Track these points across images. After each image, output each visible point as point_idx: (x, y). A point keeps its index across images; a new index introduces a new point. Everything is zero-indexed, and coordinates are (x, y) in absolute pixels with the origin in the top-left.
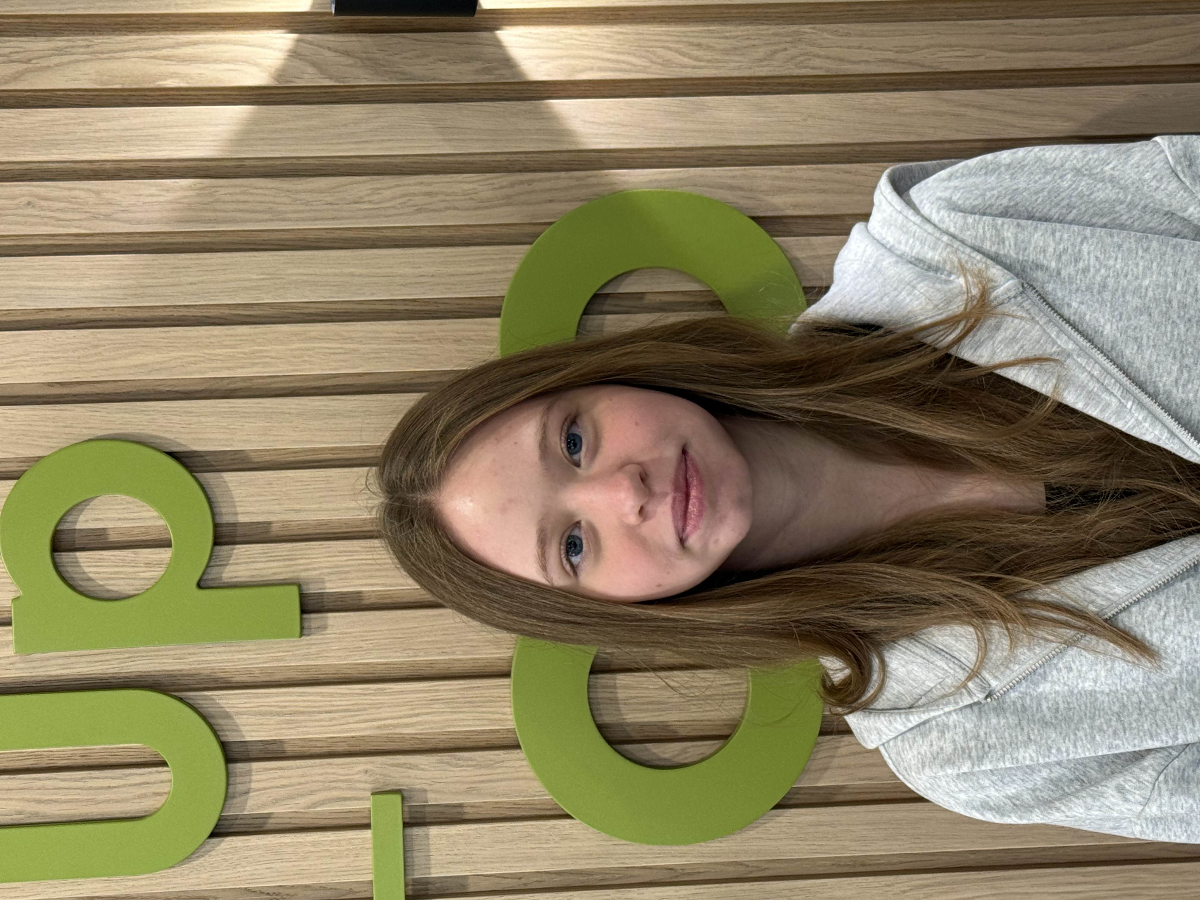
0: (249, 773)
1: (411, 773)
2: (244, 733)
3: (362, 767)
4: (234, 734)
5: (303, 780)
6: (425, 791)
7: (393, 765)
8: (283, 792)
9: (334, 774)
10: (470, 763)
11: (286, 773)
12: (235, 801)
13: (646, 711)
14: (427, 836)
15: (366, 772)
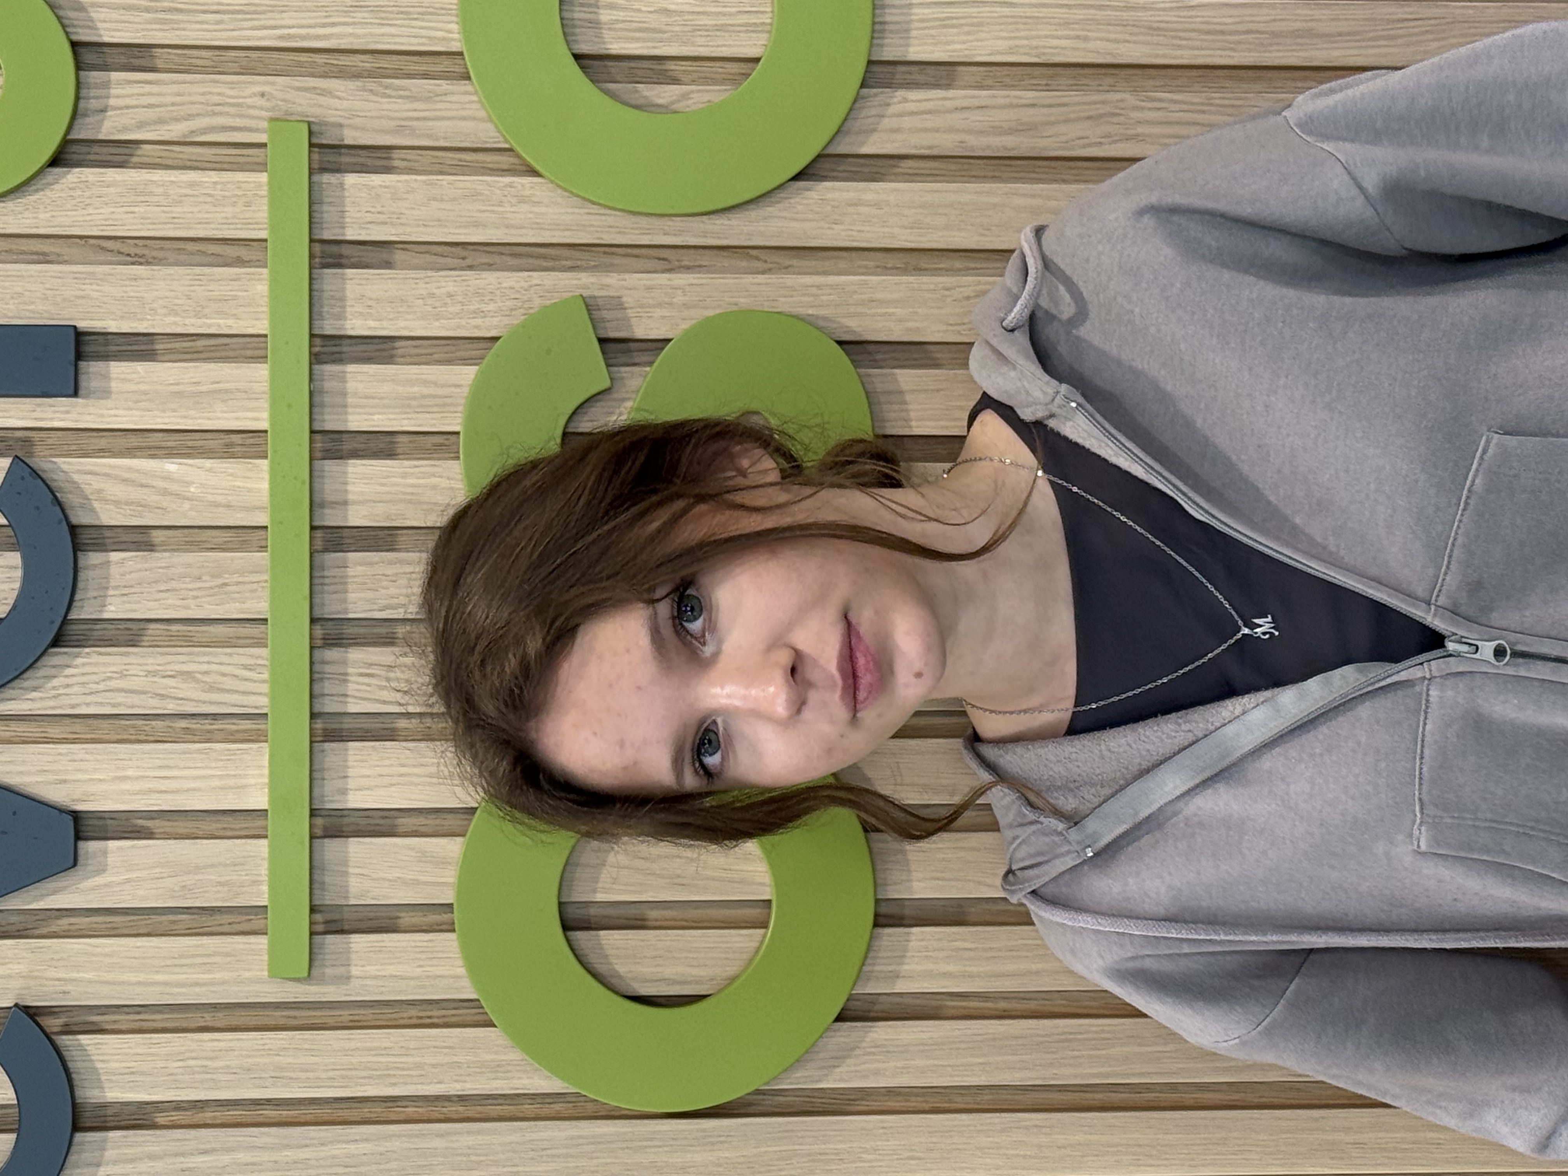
0: (107, 85)
1: (322, 100)
2: (102, 32)
3: (258, 89)
4: (87, 31)
5: (178, 99)
6: (341, 125)
7: (299, 89)
8: (150, 114)
9: (219, 94)
10: (401, 93)
11: (155, 89)
12: (88, 120)
13: (637, 40)
14: (342, 185)
15: (263, 95)
